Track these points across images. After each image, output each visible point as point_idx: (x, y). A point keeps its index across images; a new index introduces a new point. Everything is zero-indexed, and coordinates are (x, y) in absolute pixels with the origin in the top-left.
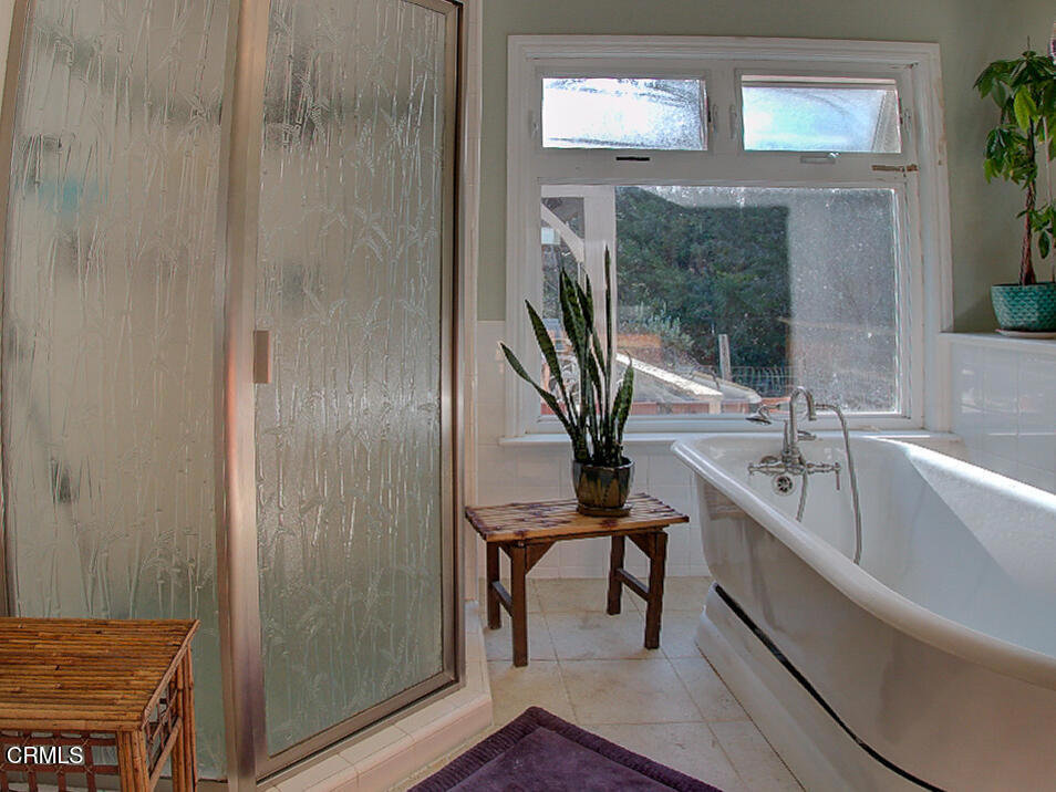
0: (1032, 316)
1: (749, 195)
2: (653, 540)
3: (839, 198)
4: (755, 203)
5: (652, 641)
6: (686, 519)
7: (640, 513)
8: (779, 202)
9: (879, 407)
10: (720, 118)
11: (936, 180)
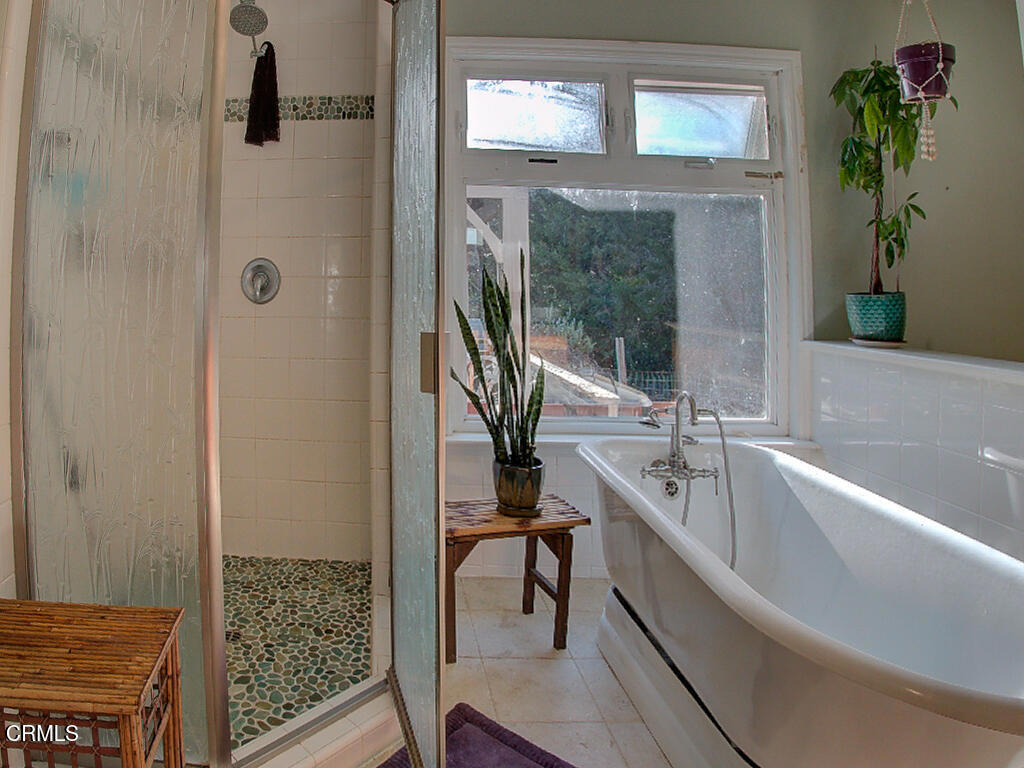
0: (879, 326)
1: (641, 198)
2: (560, 541)
3: (717, 203)
4: (647, 207)
5: (560, 642)
6: (588, 521)
7: (550, 515)
8: (666, 206)
9: (751, 413)
10: (617, 122)
11: (798, 186)
